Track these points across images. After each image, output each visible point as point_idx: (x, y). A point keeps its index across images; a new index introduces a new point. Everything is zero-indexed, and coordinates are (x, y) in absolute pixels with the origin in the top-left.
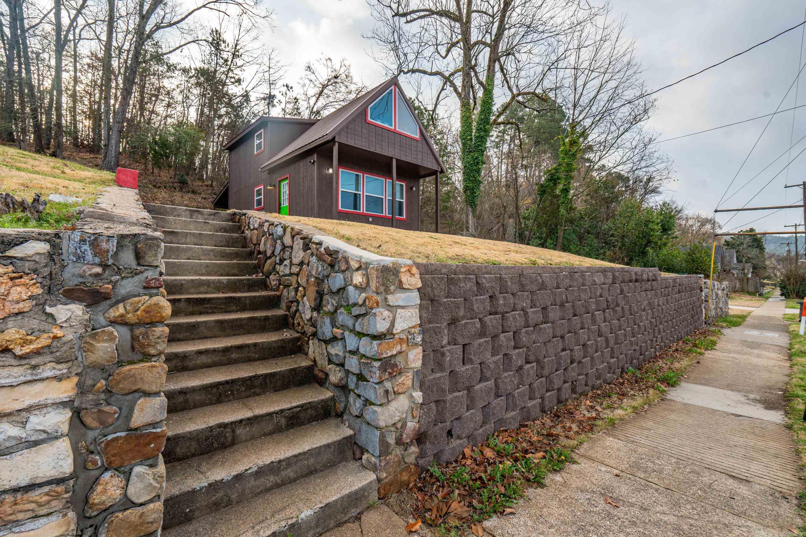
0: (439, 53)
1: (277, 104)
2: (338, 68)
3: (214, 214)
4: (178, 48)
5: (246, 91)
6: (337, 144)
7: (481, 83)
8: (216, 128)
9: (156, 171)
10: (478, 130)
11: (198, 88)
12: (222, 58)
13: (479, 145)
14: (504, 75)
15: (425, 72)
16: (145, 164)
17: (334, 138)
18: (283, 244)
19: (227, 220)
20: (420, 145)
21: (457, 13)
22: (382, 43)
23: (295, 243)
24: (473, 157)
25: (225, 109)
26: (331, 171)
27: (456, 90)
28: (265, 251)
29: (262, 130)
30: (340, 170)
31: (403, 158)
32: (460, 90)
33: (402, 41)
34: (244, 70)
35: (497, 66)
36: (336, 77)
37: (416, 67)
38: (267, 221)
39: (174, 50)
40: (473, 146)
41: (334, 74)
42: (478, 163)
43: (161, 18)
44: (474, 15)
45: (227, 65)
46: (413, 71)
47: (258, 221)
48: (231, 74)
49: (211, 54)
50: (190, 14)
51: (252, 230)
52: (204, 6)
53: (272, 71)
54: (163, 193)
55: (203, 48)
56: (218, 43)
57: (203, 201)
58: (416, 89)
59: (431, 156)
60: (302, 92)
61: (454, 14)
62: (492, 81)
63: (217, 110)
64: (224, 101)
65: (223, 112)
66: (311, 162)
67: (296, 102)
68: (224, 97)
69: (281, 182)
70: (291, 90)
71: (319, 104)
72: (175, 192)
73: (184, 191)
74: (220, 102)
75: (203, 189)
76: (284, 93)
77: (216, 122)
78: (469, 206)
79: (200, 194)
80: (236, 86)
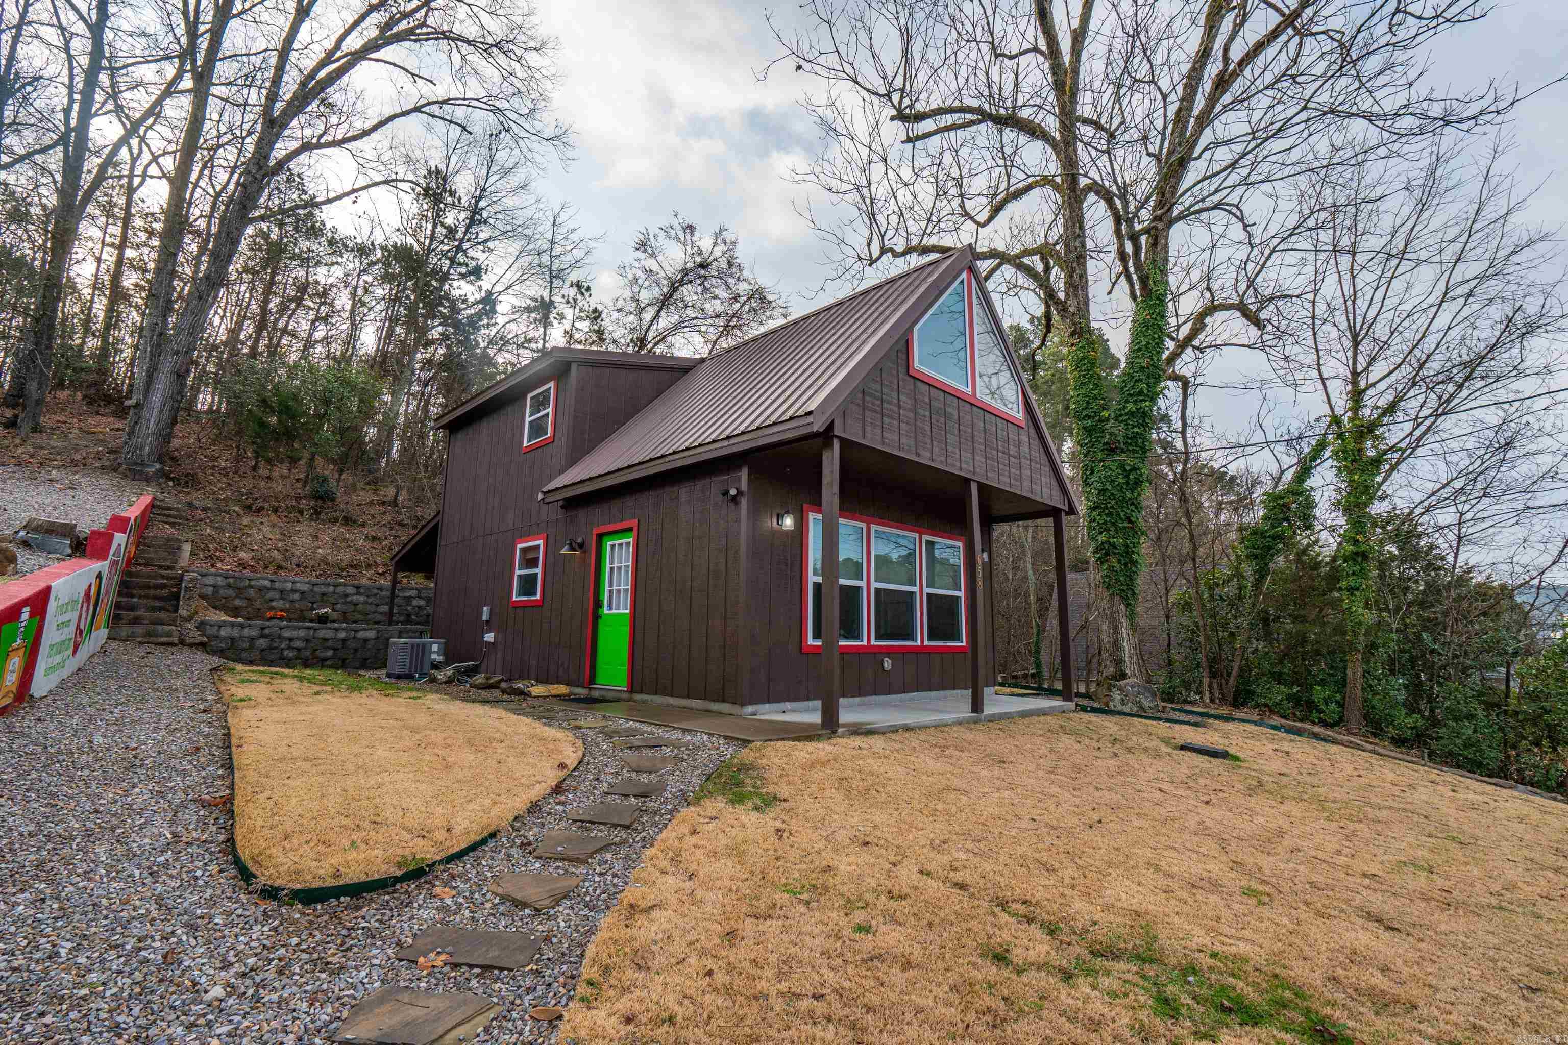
1: (555, 322)
2: (706, 244)
4: (347, 194)
5: (490, 293)
6: (836, 445)
8: (417, 366)
11: (387, 287)
12: (442, 225)
17: (831, 427)
20: (1025, 437)
25: (440, 329)
26: (788, 522)
29: (551, 384)
30: (811, 516)
31: (993, 481)
34: (491, 251)
36: (703, 266)
39: (339, 198)
41: (697, 260)
42: (1137, 483)
45: (454, 239)
48: (460, 258)
49: (421, 216)
50: (383, 123)
52: (417, 109)
54: (266, 529)
57: (369, 545)
59: (1047, 469)
60: (628, 294)
63: (422, 331)
64: (439, 311)
65: (435, 334)
66: (726, 493)
67: (595, 319)
68: (441, 304)
69: (605, 539)
70: (587, 294)
71: (664, 322)
72: (298, 522)
73: (323, 520)
74: (431, 314)
75: (372, 512)
76: (571, 300)
77: (419, 356)
78: (1117, 598)
79: (363, 525)
80: (471, 283)
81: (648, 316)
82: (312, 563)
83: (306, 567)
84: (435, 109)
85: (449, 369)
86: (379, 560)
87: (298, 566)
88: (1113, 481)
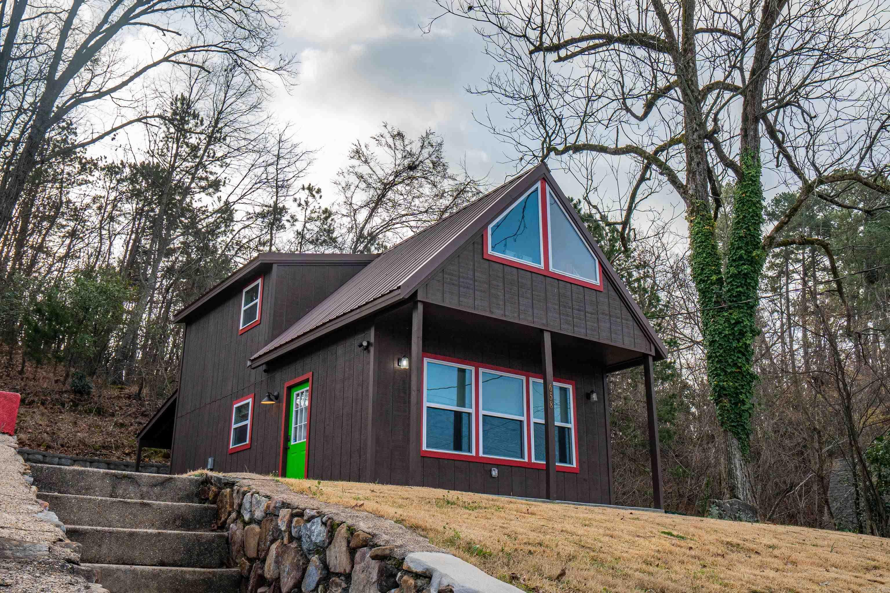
0: (628, 110)
1: (287, 225)
2: (415, 148)
3: (163, 483)
4: (108, 133)
5: (227, 203)
6: (420, 307)
7: (729, 164)
9: (29, 368)
10: (735, 261)
11: (134, 201)
12: (187, 144)
13: (740, 294)
14: (780, 144)
15: (602, 149)
16: (10, 353)
17: (415, 294)
18: (326, 566)
19: (189, 498)
20: (603, 299)
21: (663, 36)
22: (510, 100)
23: (357, 567)
24: (728, 320)
25: (181, 238)
26: (405, 363)
27: (673, 180)
28: (278, 579)
29: (260, 281)
30: (426, 360)
31: (567, 330)
32: (682, 177)
33: (552, 96)
34: (228, 165)
35: (762, 127)
36: (412, 167)
37: (582, 140)
38: (285, 505)
39: (101, 137)
40: (726, 297)
41: (406, 162)
42: (742, 334)
43: (85, 83)
44: (702, 39)
45: (196, 156)
46: (577, 148)
47: (265, 502)
48: (201, 173)
49: (167, 138)
50: (138, 74)
51: (245, 524)
52: (166, 59)
53: (283, 163)
54: (38, 417)
55: (155, 130)
56: (182, 118)
57: (117, 430)
58: (584, 181)
59: (631, 323)
60: (342, 199)
61: (659, 39)
62: (756, 158)
63: (166, 241)
64: (181, 222)
65: (177, 243)
66: (361, 345)
67: (326, 218)
68: (183, 216)
69: (293, 390)
70: (317, 196)
71: (377, 221)
72: (61, 412)
73: (80, 411)
74: (172, 225)
75: (120, 404)
76: (303, 203)
77: (161, 264)
78: (730, 434)
79: (113, 415)
80: (209, 194)
81: (362, 215)
82: (73, 443)
83: (68, 447)
84: (180, 58)
85: (188, 275)
86: (125, 442)
87: (62, 446)
88: (720, 333)
